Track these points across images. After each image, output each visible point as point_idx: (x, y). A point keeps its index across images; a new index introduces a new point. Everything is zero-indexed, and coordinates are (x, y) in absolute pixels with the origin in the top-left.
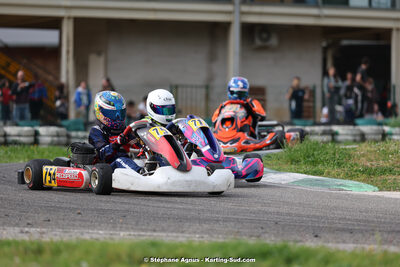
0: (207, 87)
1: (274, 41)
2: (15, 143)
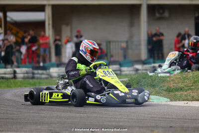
0: (127, 42)
1: (166, 14)
2: (3, 78)
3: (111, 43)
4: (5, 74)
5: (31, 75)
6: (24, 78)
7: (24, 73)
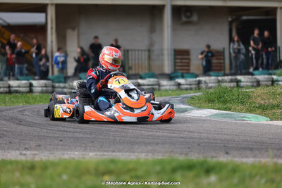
0: (149, 51)
1: (195, 18)
2: (17, 92)
3: (130, 52)
4: (19, 87)
5: (50, 89)
6: (42, 92)
7: (42, 87)
